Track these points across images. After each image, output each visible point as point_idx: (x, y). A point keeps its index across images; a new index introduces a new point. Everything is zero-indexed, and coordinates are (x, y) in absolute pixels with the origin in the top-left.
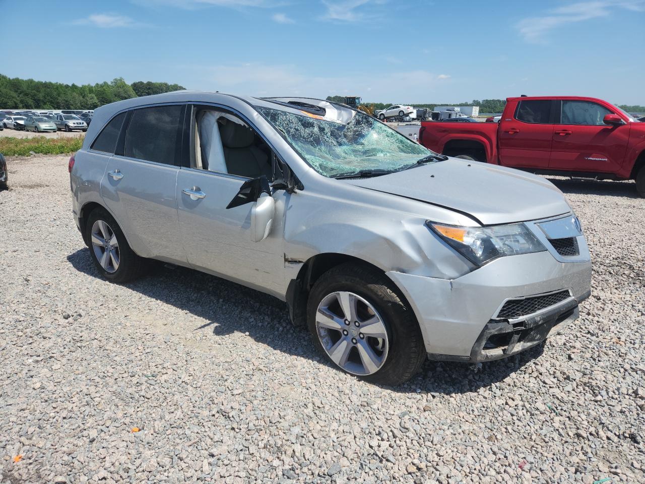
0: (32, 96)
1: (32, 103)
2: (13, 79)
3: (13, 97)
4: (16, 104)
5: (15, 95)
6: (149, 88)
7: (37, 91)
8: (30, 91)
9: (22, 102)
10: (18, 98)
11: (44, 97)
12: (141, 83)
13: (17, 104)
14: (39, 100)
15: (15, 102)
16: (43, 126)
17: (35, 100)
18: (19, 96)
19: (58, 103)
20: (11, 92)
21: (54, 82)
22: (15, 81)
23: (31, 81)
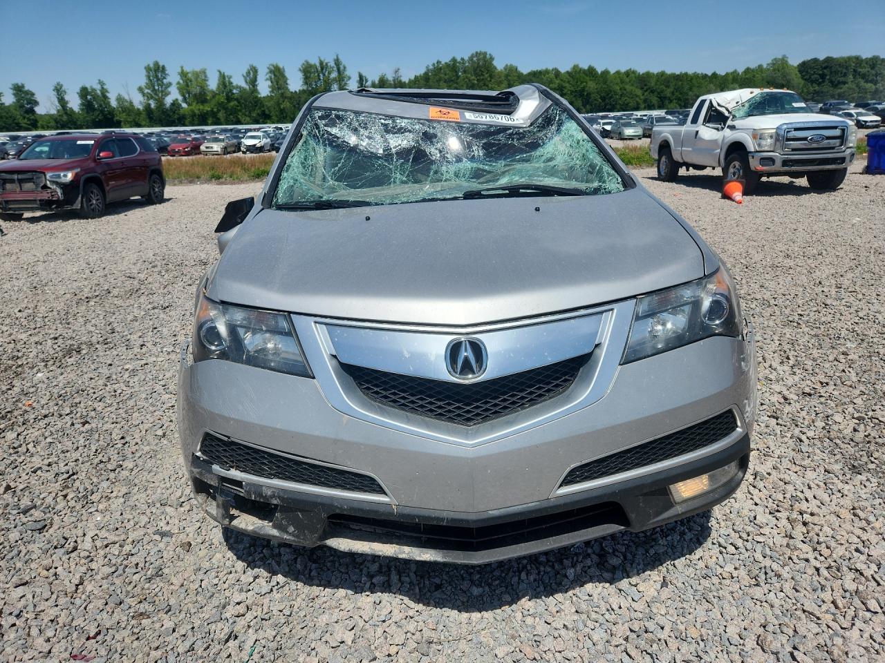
0: (659, 93)
1: (656, 102)
2: (643, 74)
3: (637, 96)
4: (638, 103)
5: (639, 92)
6: (826, 68)
7: (666, 87)
8: (657, 87)
9: (645, 101)
10: (642, 97)
11: (673, 93)
12: (815, 60)
13: (640, 104)
14: (665, 98)
15: (637, 102)
16: (629, 132)
17: (660, 98)
18: (643, 95)
19: (687, 99)
20: (636, 90)
21: (690, 72)
22: (645, 76)
23: (663, 74)
